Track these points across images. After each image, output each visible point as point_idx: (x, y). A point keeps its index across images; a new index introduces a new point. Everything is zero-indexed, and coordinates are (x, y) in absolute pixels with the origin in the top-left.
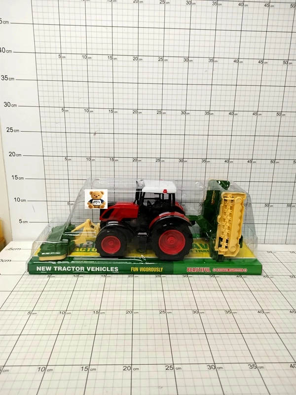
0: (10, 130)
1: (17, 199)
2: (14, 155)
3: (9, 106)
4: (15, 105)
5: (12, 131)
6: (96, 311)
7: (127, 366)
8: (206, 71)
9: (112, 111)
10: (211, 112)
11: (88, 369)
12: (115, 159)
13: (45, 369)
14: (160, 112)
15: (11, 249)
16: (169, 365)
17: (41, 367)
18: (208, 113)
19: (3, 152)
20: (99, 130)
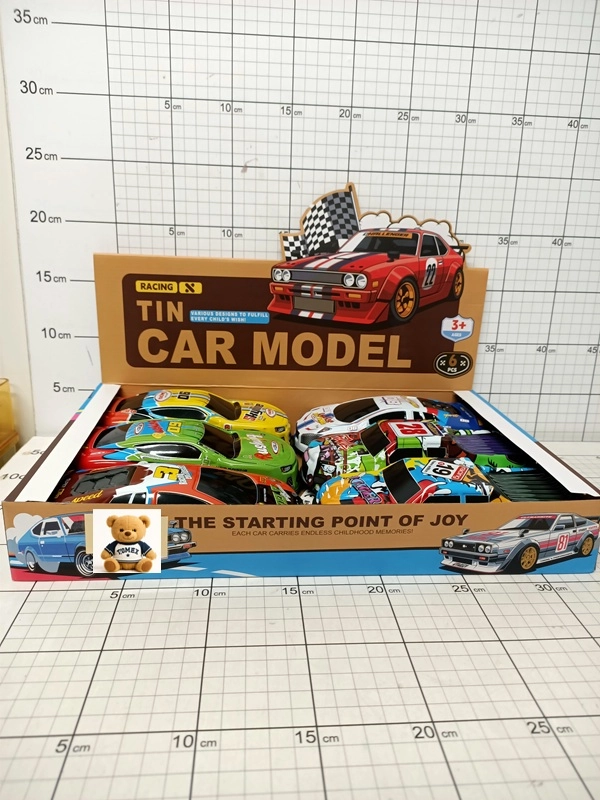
0: (34, 153)
1: (50, 333)
2: (43, 219)
3: (33, 90)
4: (48, 90)
5: (38, 156)
6: (288, 589)
7: (422, 726)
8: (520, 15)
9: (289, 109)
10: (527, 119)
11: (316, 739)
13: (194, 741)
14: (405, 115)
16: (536, 721)
17: (182, 735)
18: (520, 120)
19: (16, 210)
20: (256, 159)
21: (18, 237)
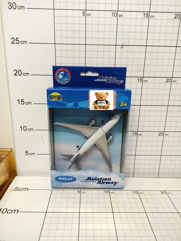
0: (15, 41)
1: (24, 128)
2: (20, 74)
3: (15, 8)
4: (22, 7)
5: (17, 42)
9: (148, 15)
12: (144, 79)
15: (17, 189)
19: (7, 70)
20: (129, 41)
21: (8, 83)
